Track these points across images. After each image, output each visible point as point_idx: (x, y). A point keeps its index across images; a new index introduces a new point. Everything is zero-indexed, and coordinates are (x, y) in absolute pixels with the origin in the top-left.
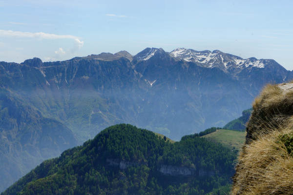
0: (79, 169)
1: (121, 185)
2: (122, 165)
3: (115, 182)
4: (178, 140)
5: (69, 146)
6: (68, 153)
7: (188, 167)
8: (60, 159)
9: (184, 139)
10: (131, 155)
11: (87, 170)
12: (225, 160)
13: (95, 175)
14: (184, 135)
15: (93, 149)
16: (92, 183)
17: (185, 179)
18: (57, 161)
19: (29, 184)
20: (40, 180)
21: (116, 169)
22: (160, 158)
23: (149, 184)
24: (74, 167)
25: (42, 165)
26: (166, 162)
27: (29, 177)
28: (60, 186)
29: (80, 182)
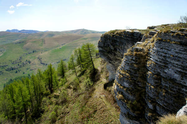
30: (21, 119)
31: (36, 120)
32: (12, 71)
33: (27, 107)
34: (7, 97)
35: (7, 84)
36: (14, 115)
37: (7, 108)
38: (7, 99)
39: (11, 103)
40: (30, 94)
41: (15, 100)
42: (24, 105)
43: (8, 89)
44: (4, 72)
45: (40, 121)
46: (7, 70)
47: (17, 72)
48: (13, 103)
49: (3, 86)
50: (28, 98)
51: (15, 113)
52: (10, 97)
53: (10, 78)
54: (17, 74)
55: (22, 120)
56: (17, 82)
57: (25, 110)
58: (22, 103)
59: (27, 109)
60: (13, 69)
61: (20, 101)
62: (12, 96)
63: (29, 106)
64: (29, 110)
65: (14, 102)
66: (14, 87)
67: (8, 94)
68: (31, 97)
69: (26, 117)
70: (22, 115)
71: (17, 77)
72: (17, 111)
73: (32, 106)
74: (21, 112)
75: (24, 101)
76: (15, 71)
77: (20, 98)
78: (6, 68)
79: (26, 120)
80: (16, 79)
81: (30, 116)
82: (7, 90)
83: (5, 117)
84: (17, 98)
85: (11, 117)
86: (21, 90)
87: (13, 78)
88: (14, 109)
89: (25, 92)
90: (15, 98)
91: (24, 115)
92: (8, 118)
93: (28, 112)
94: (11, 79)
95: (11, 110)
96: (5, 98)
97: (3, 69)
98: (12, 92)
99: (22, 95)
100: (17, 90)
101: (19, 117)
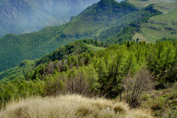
0: (96, 8)
1: (106, 12)
2: (106, 8)
3: (105, 12)
4: (120, 2)
5: (94, 3)
6: (94, 4)
7: (122, 9)
8: (92, 6)
9: (121, 2)
10: (108, 5)
11: (98, 9)
12: (131, 7)
13: (100, 10)
14: (121, 1)
15: (100, 4)
16: (99, 12)
17: (121, 12)
18: (91, 6)
19: (85, 11)
20: (88, 11)
21: (105, 9)
22: (115, 6)
23: (112, 12)
24: (95, 8)
25: (88, 7)
26: (117, 7)
27: (85, 10)
28: (92, 12)
29: (97, 11)
30: (157, 74)
31: (168, 83)
32: (169, 30)
33: (166, 68)
34: (155, 51)
35: (160, 40)
36: (153, 68)
37: (151, 60)
38: (154, 53)
39: (156, 57)
40: (175, 58)
41: (160, 57)
42: (165, 65)
43: (159, 45)
44: (162, 29)
45: (171, 86)
46: (165, 29)
47: (172, 33)
48: (157, 58)
49: (156, 41)
50: (172, 61)
51: (155, 67)
52: (157, 52)
53: (164, 36)
54: (172, 35)
55: (157, 76)
56: (169, 42)
57: (164, 69)
58: (164, 62)
59: (166, 70)
60: (170, 29)
61: (164, 60)
62: (159, 53)
63: (169, 68)
64: (166, 71)
65: (159, 58)
66: (164, 45)
67: (157, 49)
68: (174, 62)
69: (162, 75)
70: (159, 71)
71: (171, 38)
72: (157, 66)
73: (171, 69)
74: (160, 69)
75: (166, 62)
76: (172, 31)
77: (165, 57)
78: (165, 26)
79: (160, 78)
80: (168, 39)
81: (165, 77)
82: (157, 46)
83: (147, 66)
84: (163, 56)
85: (151, 68)
86: (169, 51)
87: (167, 37)
88: (156, 63)
89: (172, 54)
90: (161, 55)
91: (160, 73)
92: (149, 68)
93: (165, 72)
94: (165, 38)
95: (153, 63)
96: (154, 51)
97: (162, 27)
98: (161, 49)
99: (168, 55)
100: (166, 49)
101: (156, 72)
